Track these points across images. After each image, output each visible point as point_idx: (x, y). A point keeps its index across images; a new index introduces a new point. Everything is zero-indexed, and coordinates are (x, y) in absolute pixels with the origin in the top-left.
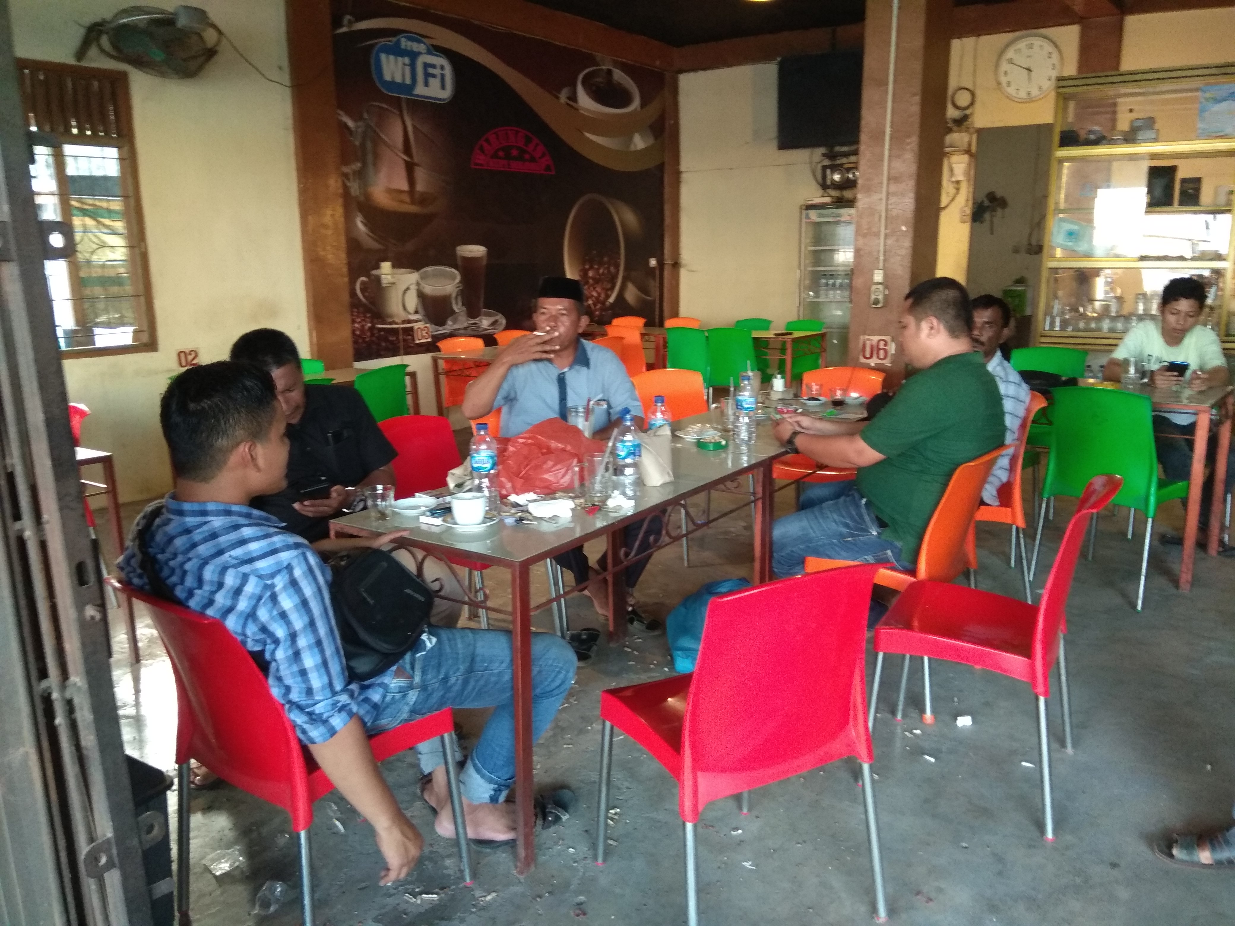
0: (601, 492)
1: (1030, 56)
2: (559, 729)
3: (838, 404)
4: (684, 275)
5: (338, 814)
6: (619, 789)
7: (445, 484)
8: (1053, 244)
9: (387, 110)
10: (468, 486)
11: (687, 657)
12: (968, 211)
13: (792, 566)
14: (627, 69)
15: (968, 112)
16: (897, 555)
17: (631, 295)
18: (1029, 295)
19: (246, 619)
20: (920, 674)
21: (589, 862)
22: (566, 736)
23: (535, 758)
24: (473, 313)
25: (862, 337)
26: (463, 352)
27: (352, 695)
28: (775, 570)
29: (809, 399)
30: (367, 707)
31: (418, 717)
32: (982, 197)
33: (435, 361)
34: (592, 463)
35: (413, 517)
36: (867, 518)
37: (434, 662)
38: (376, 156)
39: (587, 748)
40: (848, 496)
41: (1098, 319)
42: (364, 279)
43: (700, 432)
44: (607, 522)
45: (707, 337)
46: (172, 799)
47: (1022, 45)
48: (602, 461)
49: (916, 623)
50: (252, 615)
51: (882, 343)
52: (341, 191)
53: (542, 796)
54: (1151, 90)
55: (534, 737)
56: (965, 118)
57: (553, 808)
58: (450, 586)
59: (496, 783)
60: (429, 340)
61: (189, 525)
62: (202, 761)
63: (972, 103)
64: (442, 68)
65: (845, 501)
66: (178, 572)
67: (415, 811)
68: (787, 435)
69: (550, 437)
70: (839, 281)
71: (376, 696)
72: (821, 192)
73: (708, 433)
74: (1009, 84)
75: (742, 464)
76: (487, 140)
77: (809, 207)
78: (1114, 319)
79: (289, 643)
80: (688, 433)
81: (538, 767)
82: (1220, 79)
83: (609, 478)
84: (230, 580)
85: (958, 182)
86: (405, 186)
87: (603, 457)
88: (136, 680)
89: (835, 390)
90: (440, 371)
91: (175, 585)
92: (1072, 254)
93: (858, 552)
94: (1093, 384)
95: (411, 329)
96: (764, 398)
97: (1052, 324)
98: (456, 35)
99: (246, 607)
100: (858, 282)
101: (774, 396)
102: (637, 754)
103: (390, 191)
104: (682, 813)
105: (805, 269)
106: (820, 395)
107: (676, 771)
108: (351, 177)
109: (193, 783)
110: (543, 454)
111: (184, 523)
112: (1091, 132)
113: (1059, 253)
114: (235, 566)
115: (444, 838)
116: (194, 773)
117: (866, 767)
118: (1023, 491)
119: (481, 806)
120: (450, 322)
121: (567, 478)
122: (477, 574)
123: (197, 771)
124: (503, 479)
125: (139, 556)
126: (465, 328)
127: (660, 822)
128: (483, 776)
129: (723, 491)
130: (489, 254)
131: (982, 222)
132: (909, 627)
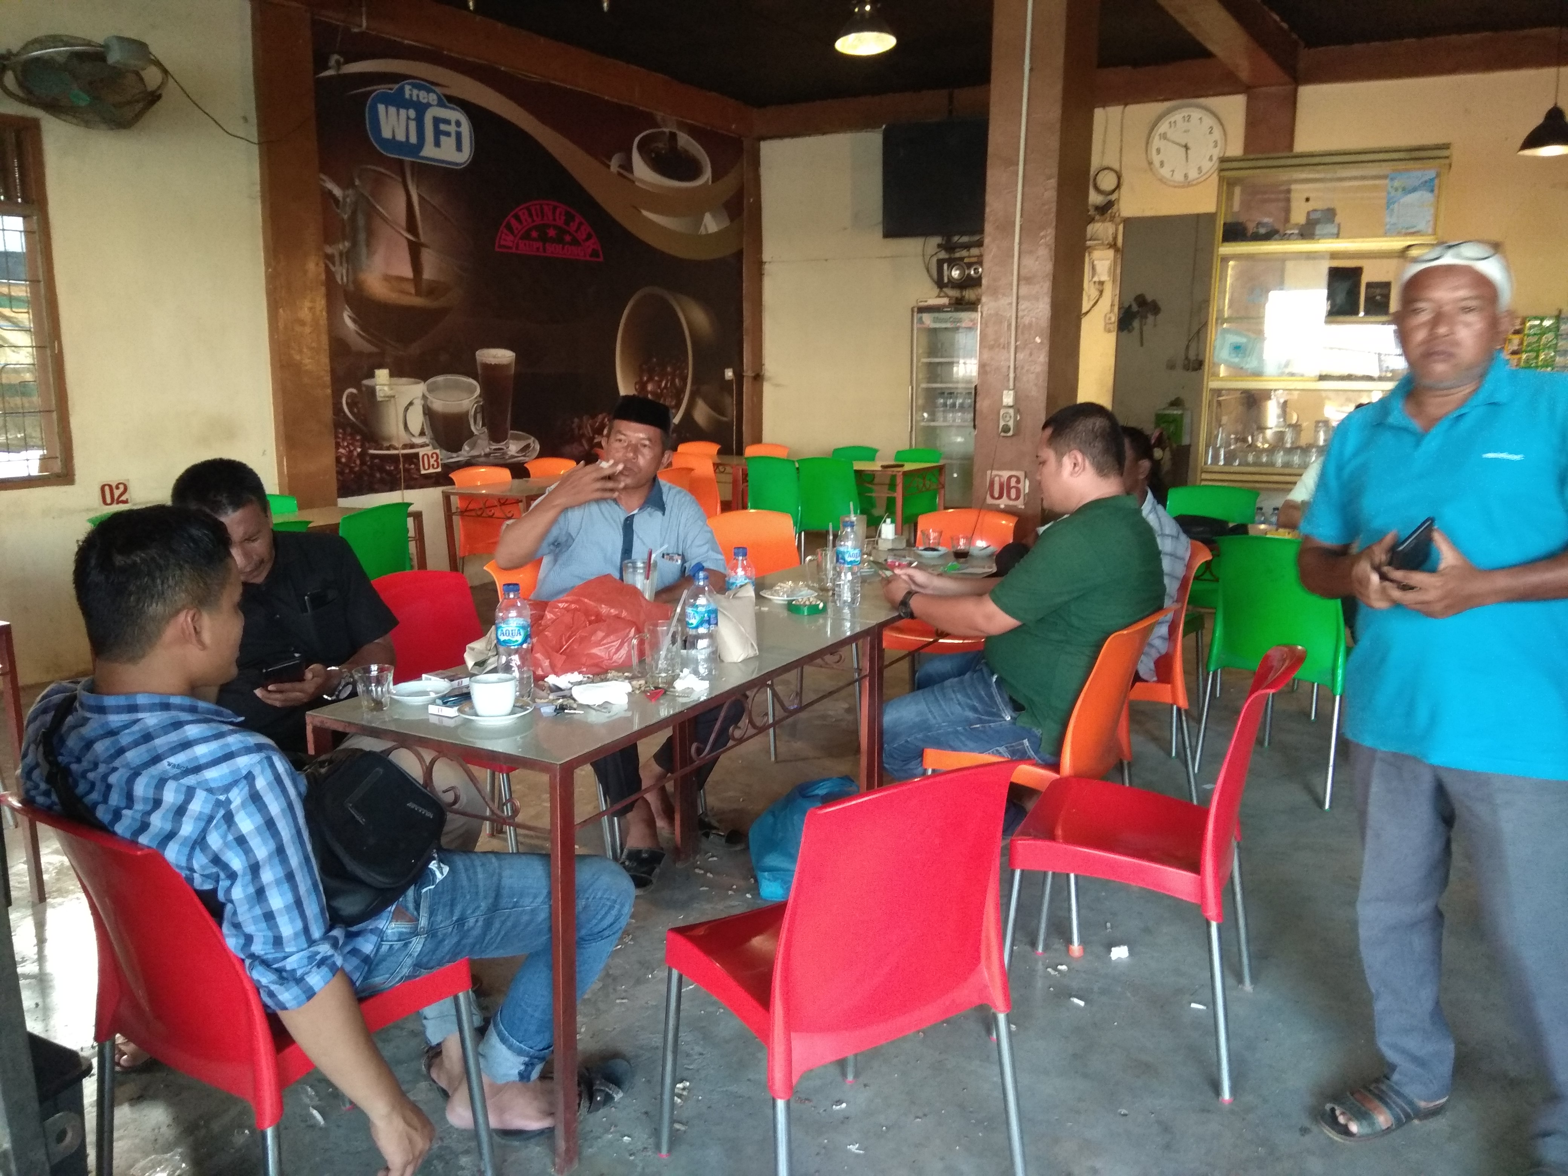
0: (666, 671)
1: (1185, 131)
2: (610, 979)
3: (961, 555)
4: (768, 391)
5: (316, 1102)
6: (688, 1055)
7: (463, 662)
8: (1216, 360)
9: (386, 175)
10: (491, 664)
11: (775, 879)
12: (1114, 318)
13: (907, 761)
14: (694, 132)
15: (1113, 197)
16: (1037, 745)
17: (702, 414)
18: (1187, 420)
19: (193, 848)
20: (1066, 893)
21: (650, 1153)
22: (619, 988)
23: (579, 1019)
24: (497, 435)
25: (989, 472)
26: (483, 486)
27: (335, 945)
28: (886, 766)
29: (926, 549)
30: (355, 961)
31: (424, 973)
32: (1129, 300)
33: (447, 497)
34: (654, 633)
35: (419, 706)
36: (998, 699)
37: (446, 898)
38: (371, 233)
39: (647, 1003)
40: (975, 671)
41: (1271, 451)
42: (353, 390)
43: (792, 592)
44: (674, 710)
45: (798, 469)
46: (90, 1087)
47: (1178, 116)
48: (668, 630)
49: (1059, 832)
50: (200, 842)
51: (1013, 480)
52: (323, 277)
53: (587, 1069)
54: (1329, 176)
55: (578, 993)
56: (1110, 204)
57: (601, 1084)
58: (467, 795)
59: (527, 1054)
60: (439, 470)
61: (114, 726)
62: (130, 1037)
63: (1118, 186)
64: (458, 124)
65: (972, 678)
66: (100, 787)
67: (421, 1093)
68: (900, 595)
69: (600, 601)
70: (959, 401)
71: (367, 946)
72: (936, 291)
73: (803, 593)
74: (1162, 164)
75: (845, 632)
76: (517, 217)
77: (922, 310)
78: (1290, 451)
79: (249, 877)
80: (777, 593)
81: (583, 1030)
82: (1411, 165)
83: (677, 652)
84: (171, 796)
85: (1101, 283)
86: (408, 273)
87: (669, 626)
88: (40, 925)
89: (958, 540)
90: (454, 510)
91: (95, 805)
92: (1239, 372)
93: (988, 742)
94: (1266, 532)
95: (416, 455)
96: (870, 547)
97: (1216, 458)
98: (478, 85)
99: (193, 832)
100: (983, 404)
101: (883, 546)
102: (711, 1009)
103: (387, 278)
104: (771, 1087)
105: (918, 385)
106: (939, 544)
107: (764, 1034)
108: (337, 259)
109: (118, 1064)
110: (591, 623)
111: (107, 723)
112: (1259, 224)
113: (1223, 371)
114: (175, 778)
115: (457, 1129)
116: (120, 1050)
117: (1002, 1017)
118: (1185, 661)
119: (508, 1085)
120: (466, 447)
121: (623, 652)
122: (502, 778)
123: (123, 1048)
124: (538, 655)
125: (45, 768)
126: (487, 455)
127: (740, 1097)
128: (510, 1047)
129: (821, 667)
130: (518, 360)
131: (1130, 331)
132: (1052, 838)
